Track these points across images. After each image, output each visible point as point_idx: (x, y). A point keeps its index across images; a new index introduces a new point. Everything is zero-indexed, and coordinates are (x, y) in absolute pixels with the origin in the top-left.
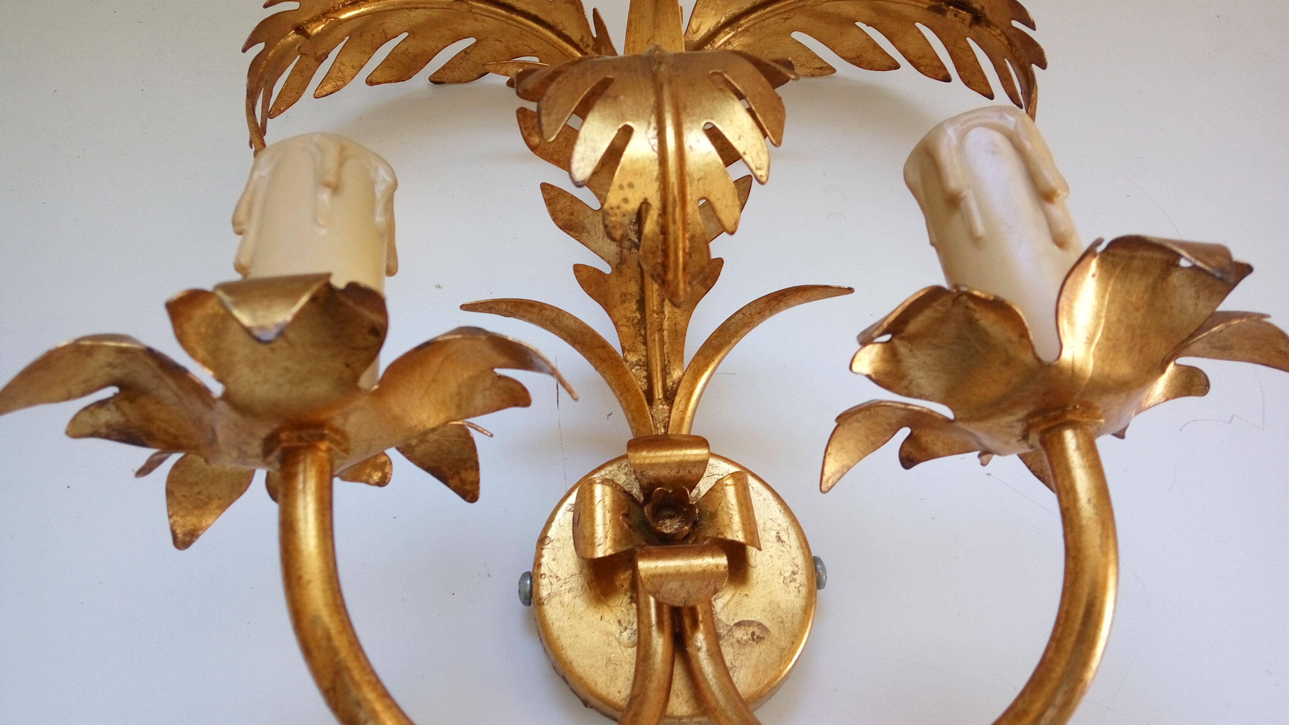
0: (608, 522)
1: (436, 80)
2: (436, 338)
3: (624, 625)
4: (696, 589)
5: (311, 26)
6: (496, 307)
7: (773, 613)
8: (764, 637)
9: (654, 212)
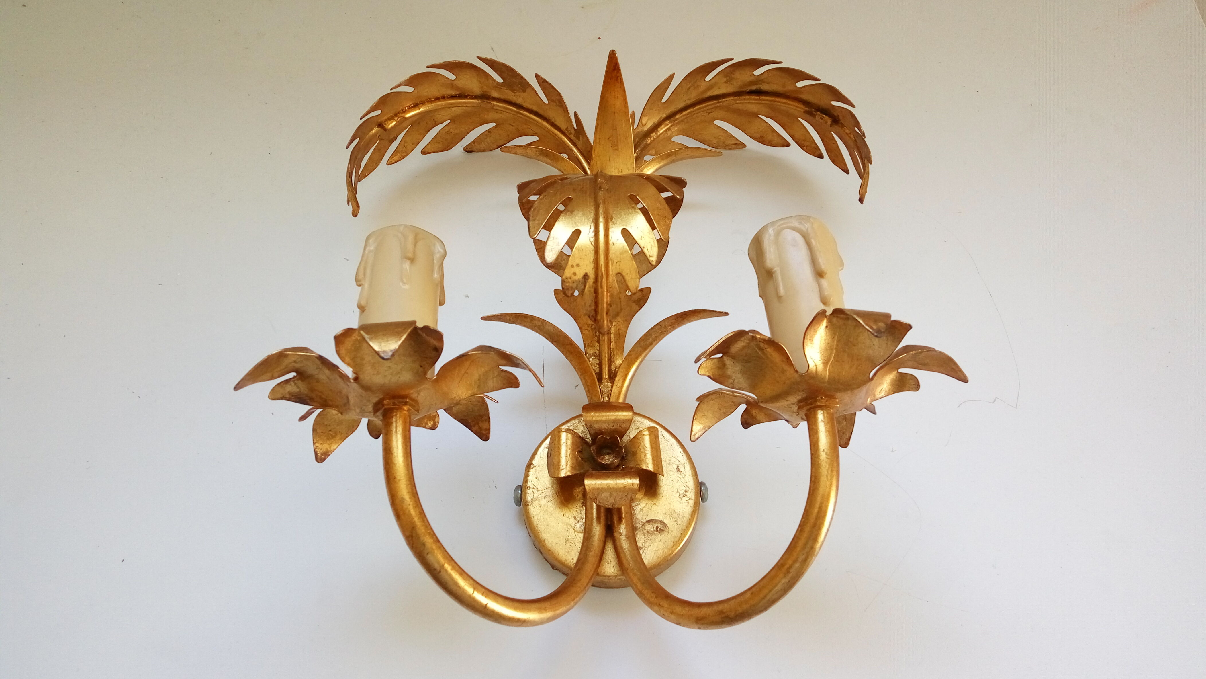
0: (568, 456)
1: (469, 150)
3: (578, 519)
4: (619, 497)
5: (388, 123)
6: (504, 318)
7: (671, 515)
8: (664, 530)
9: (591, 281)
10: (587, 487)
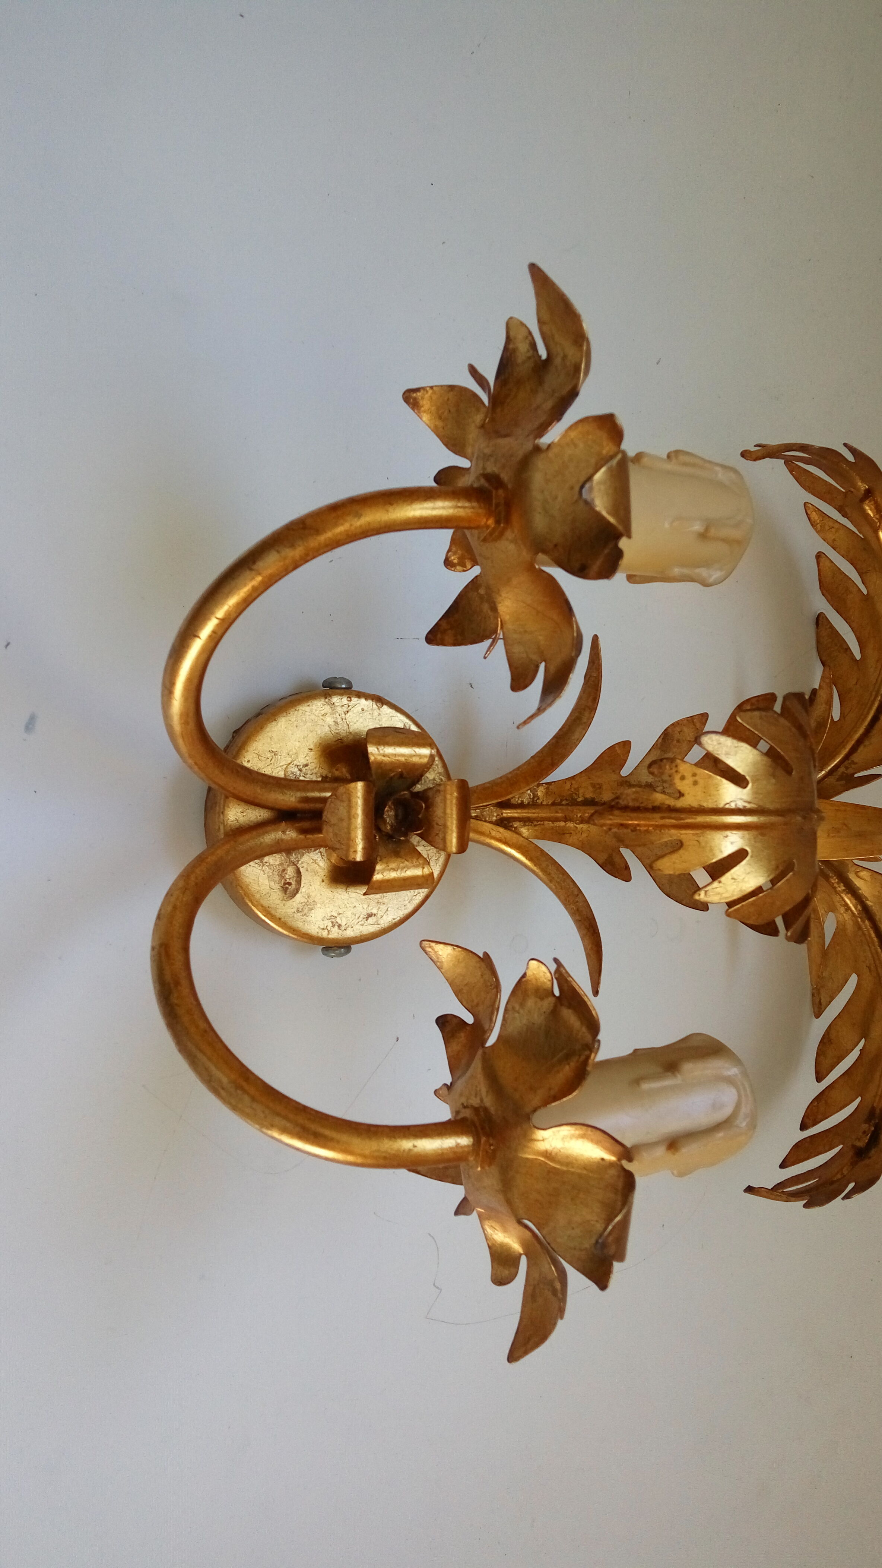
0: (397, 758)
1: (820, 620)
2: (574, 616)
3: (303, 769)
4: (337, 832)
5: (872, 504)
6: (594, 667)
7: (306, 904)
8: (286, 894)
9: (671, 802)
10: (353, 785)
